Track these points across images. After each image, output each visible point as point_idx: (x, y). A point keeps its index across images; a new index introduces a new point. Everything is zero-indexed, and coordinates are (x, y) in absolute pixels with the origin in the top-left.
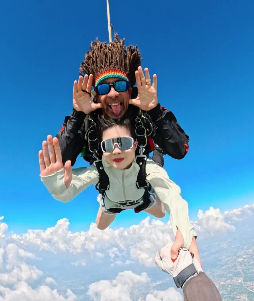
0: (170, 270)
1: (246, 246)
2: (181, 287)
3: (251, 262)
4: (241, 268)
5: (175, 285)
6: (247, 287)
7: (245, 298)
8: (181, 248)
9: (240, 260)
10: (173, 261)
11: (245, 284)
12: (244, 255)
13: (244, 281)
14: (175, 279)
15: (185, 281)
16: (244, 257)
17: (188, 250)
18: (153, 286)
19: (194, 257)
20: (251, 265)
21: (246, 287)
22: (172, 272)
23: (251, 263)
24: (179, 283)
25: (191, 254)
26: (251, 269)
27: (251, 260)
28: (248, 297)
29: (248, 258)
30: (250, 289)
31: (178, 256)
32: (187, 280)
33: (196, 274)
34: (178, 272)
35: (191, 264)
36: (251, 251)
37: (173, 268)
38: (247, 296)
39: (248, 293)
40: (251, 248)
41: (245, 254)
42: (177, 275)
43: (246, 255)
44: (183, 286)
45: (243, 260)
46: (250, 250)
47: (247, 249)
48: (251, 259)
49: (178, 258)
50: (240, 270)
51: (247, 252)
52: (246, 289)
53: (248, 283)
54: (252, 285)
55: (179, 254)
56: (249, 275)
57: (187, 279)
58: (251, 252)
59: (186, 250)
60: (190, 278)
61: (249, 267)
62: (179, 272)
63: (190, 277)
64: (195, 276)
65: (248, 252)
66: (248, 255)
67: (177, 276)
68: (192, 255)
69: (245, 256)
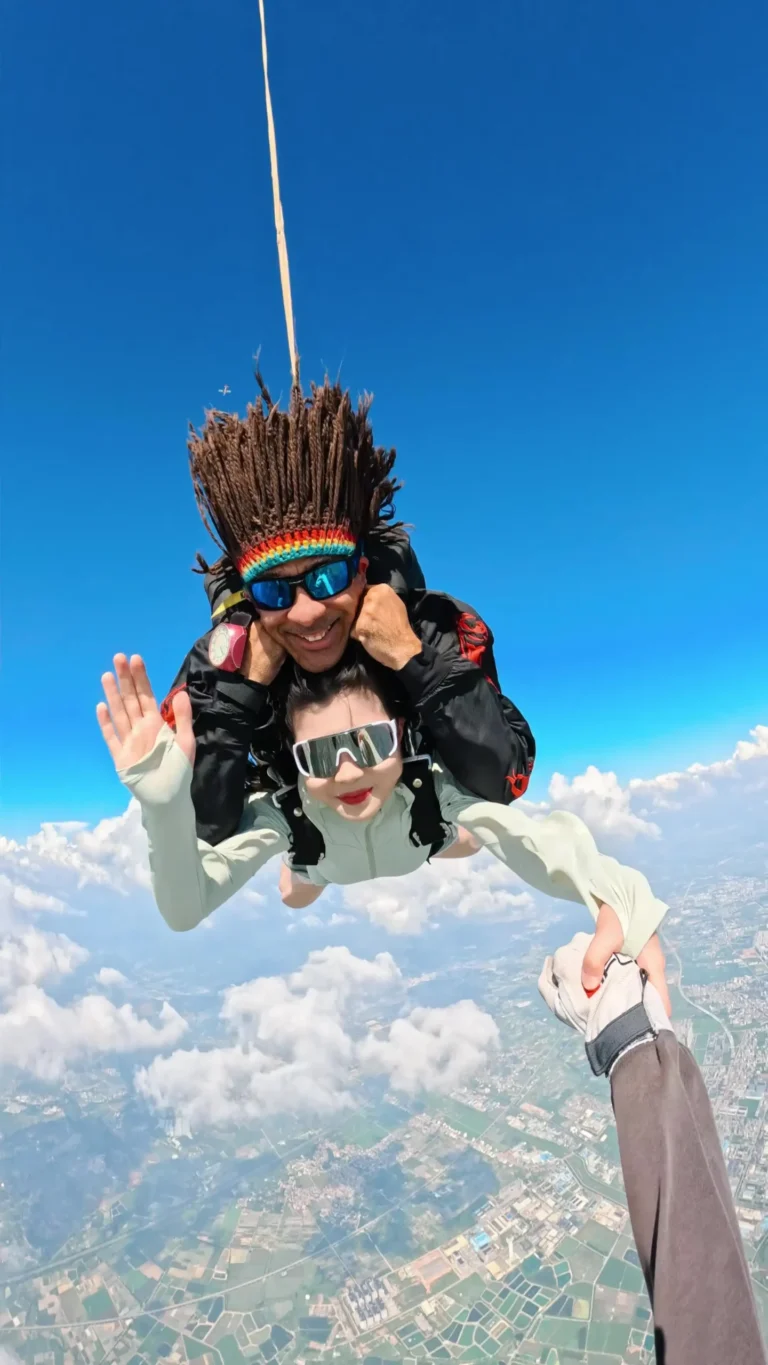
0: (577, 1019)
1: (692, 884)
2: (607, 1073)
3: (703, 929)
4: (675, 946)
5: (589, 1066)
6: (693, 999)
7: (687, 1032)
8: (614, 957)
9: (672, 920)
10: (590, 993)
11: (686, 990)
12: (685, 909)
13: (684, 982)
14: (589, 1047)
15: (617, 1055)
16: (684, 912)
17: (636, 962)
18: (410, 985)
19: (648, 982)
20: (706, 937)
21: (688, 1000)
22: (583, 1024)
23: (704, 932)
24: (600, 1062)
25: (643, 972)
26: (703, 948)
27: (703, 925)
28: (694, 1027)
29: (697, 917)
30: (702, 1006)
31: (603, 981)
32: (622, 1054)
33: (649, 1038)
34: (598, 1029)
35: (637, 1006)
36: (705, 897)
37: (587, 1013)
38: (690, 1024)
39: (695, 1017)
40: (704, 890)
41: (689, 904)
42: (595, 1036)
43: (689, 908)
44: (611, 1070)
45: (681, 924)
46: (703, 896)
47: (694, 892)
48: (704, 921)
49: (603, 986)
50: (673, 950)
51: (692, 901)
52: (689, 1005)
53: (696, 990)
54: (707, 997)
55: (605, 974)
56: (698, 965)
57: (623, 1049)
58: (705, 900)
59: (631, 961)
60: (630, 1048)
61: (700, 944)
62: (601, 1029)
63: (629, 1044)
64: (644, 1041)
65: (696, 899)
66: (698, 908)
67: (596, 1039)
68: (644, 975)
69: (688, 912)
